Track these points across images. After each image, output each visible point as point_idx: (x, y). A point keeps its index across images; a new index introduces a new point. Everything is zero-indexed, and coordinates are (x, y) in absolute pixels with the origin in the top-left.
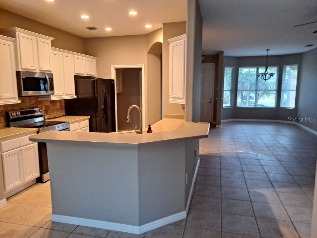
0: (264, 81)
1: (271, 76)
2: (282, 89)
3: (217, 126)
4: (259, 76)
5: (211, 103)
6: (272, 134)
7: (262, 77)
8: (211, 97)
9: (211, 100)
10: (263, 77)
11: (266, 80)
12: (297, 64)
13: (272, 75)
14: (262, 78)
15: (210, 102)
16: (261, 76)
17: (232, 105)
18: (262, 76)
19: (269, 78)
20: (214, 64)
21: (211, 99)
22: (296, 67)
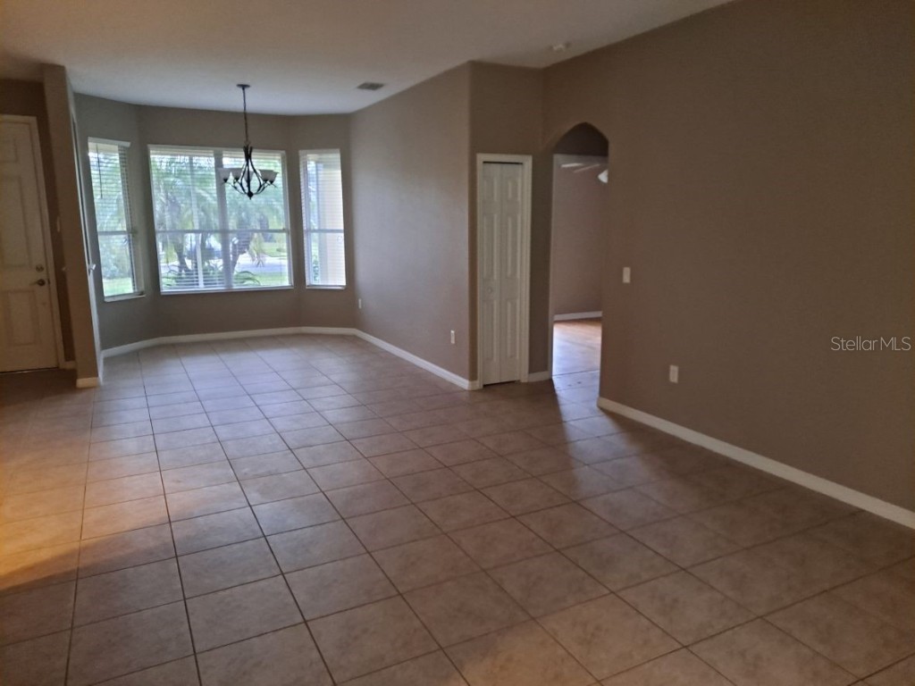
0: (246, 197)
1: (265, 180)
2: (305, 229)
3: (81, 382)
4: (226, 180)
5: (46, 286)
6: (295, 384)
7: (237, 185)
8: (39, 259)
9: (42, 276)
10: (241, 185)
11: (250, 195)
12: (338, 150)
13: (268, 177)
14: (236, 188)
15: (41, 283)
16: (231, 178)
17: (142, 288)
18: (237, 179)
19: (261, 188)
20: (33, 120)
21: (40, 269)
22: (335, 157)
